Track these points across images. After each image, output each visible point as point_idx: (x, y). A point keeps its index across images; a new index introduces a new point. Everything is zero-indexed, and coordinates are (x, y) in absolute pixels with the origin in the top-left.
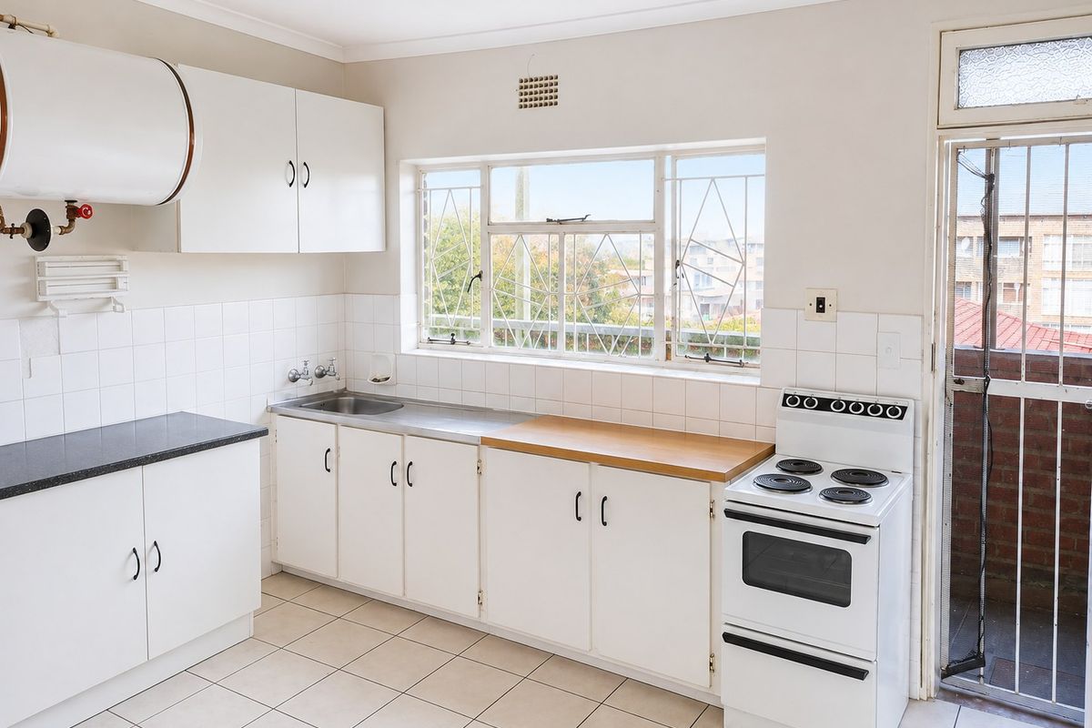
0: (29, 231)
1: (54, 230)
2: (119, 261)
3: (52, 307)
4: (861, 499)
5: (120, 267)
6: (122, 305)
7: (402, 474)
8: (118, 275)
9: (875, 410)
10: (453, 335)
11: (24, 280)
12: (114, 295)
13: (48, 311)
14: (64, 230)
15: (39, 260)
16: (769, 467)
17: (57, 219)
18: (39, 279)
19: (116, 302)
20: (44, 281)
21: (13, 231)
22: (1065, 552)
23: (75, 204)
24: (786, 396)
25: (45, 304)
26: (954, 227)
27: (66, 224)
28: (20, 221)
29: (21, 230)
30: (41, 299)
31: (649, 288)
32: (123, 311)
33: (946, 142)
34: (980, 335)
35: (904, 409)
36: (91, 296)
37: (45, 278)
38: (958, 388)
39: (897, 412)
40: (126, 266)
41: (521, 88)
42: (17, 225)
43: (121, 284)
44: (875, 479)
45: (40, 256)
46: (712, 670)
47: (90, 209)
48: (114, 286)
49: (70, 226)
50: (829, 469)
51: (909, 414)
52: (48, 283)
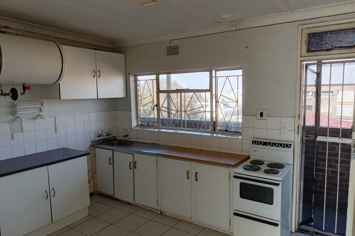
0: (11, 94)
1: (19, 94)
2: (42, 103)
3: (20, 118)
4: (276, 173)
5: (42, 105)
6: (43, 116)
7: (134, 165)
8: (42, 107)
9: (281, 145)
10: (148, 123)
11: (11, 110)
12: (40, 113)
13: (19, 119)
14: (22, 94)
15: (15, 103)
16: (248, 163)
17: (20, 90)
18: (15, 109)
19: (41, 116)
20: (17, 110)
21: (6, 95)
22: (340, 188)
23: (25, 85)
24: (253, 141)
25: (18, 117)
26: (306, 89)
27: (23, 92)
28: (8, 91)
29: (8, 94)
30: (16, 115)
31: (208, 109)
32: (43, 119)
33: (303, 63)
34: (314, 122)
35: (291, 145)
36: (32, 114)
37: (17, 109)
38: (307, 138)
39: (288, 146)
40: (44, 104)
41: (167, 49)
42: (7, 93)
43: (43, 110)
44: (281, 166)
45: (15, 102)
46: (230, 225)
47: (30, 87)
48: (41, 110)
49: (23, 93)
50: (266, 163)
51: (292, 147)
52: (18, 111)
